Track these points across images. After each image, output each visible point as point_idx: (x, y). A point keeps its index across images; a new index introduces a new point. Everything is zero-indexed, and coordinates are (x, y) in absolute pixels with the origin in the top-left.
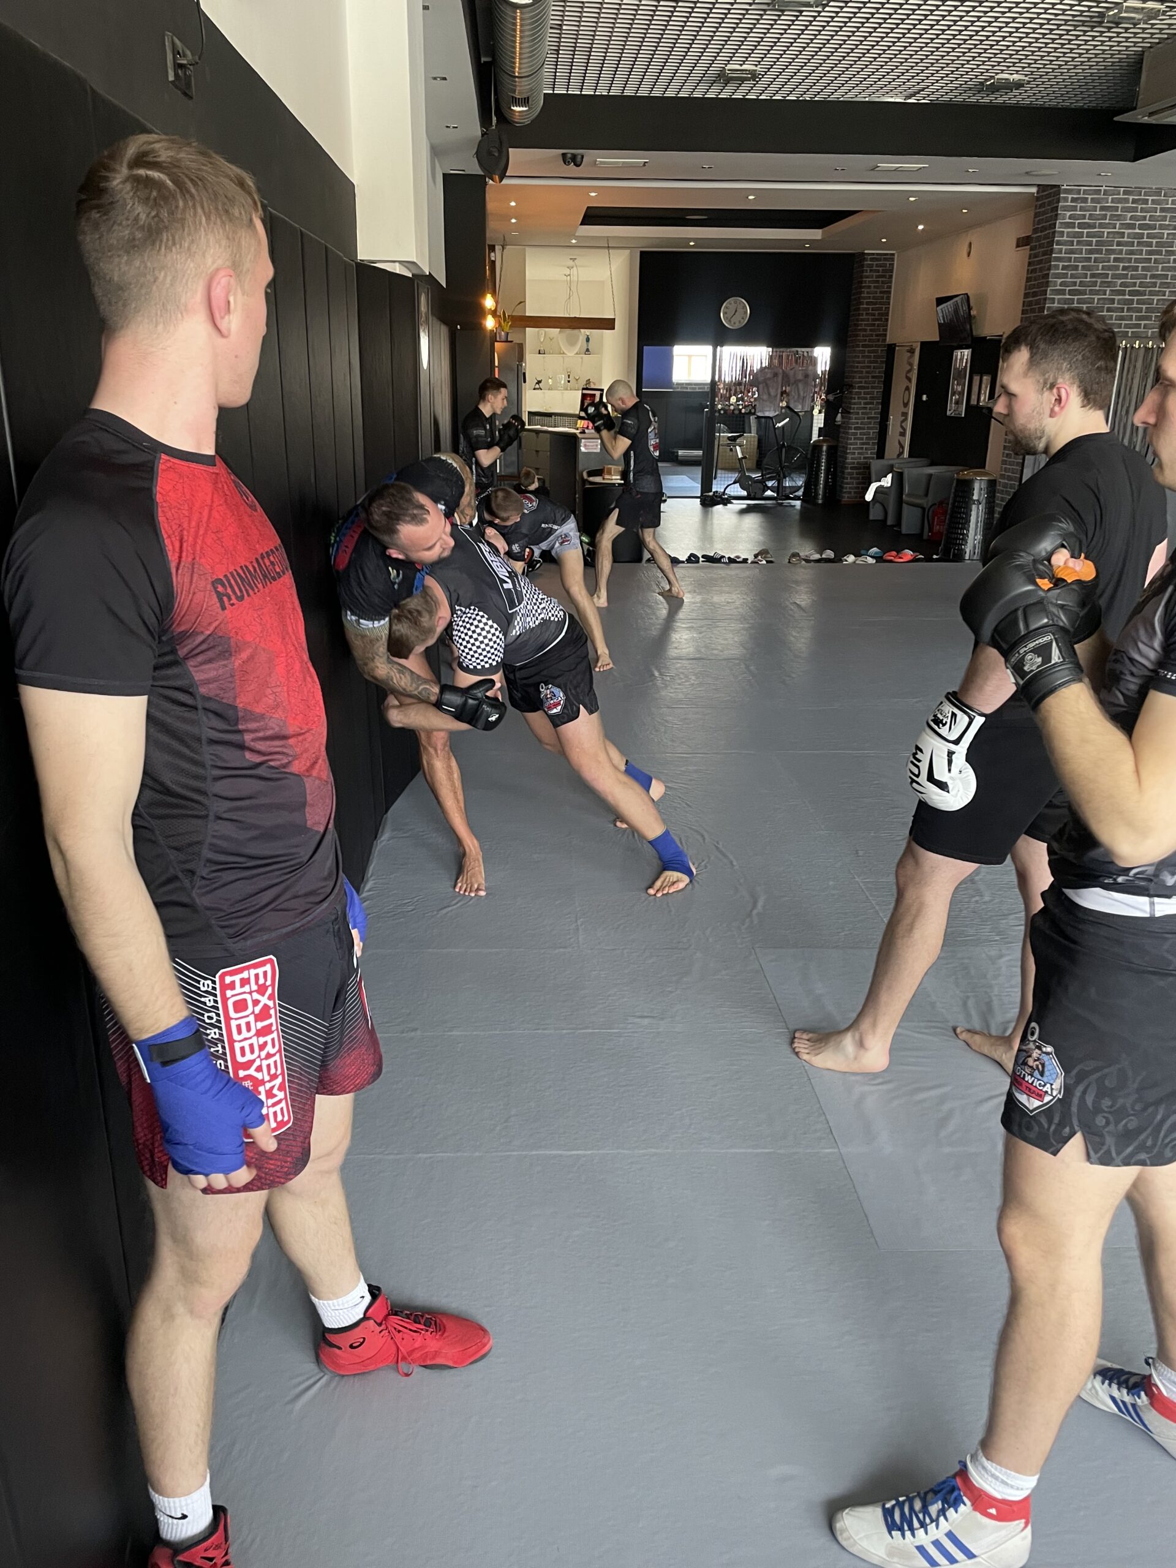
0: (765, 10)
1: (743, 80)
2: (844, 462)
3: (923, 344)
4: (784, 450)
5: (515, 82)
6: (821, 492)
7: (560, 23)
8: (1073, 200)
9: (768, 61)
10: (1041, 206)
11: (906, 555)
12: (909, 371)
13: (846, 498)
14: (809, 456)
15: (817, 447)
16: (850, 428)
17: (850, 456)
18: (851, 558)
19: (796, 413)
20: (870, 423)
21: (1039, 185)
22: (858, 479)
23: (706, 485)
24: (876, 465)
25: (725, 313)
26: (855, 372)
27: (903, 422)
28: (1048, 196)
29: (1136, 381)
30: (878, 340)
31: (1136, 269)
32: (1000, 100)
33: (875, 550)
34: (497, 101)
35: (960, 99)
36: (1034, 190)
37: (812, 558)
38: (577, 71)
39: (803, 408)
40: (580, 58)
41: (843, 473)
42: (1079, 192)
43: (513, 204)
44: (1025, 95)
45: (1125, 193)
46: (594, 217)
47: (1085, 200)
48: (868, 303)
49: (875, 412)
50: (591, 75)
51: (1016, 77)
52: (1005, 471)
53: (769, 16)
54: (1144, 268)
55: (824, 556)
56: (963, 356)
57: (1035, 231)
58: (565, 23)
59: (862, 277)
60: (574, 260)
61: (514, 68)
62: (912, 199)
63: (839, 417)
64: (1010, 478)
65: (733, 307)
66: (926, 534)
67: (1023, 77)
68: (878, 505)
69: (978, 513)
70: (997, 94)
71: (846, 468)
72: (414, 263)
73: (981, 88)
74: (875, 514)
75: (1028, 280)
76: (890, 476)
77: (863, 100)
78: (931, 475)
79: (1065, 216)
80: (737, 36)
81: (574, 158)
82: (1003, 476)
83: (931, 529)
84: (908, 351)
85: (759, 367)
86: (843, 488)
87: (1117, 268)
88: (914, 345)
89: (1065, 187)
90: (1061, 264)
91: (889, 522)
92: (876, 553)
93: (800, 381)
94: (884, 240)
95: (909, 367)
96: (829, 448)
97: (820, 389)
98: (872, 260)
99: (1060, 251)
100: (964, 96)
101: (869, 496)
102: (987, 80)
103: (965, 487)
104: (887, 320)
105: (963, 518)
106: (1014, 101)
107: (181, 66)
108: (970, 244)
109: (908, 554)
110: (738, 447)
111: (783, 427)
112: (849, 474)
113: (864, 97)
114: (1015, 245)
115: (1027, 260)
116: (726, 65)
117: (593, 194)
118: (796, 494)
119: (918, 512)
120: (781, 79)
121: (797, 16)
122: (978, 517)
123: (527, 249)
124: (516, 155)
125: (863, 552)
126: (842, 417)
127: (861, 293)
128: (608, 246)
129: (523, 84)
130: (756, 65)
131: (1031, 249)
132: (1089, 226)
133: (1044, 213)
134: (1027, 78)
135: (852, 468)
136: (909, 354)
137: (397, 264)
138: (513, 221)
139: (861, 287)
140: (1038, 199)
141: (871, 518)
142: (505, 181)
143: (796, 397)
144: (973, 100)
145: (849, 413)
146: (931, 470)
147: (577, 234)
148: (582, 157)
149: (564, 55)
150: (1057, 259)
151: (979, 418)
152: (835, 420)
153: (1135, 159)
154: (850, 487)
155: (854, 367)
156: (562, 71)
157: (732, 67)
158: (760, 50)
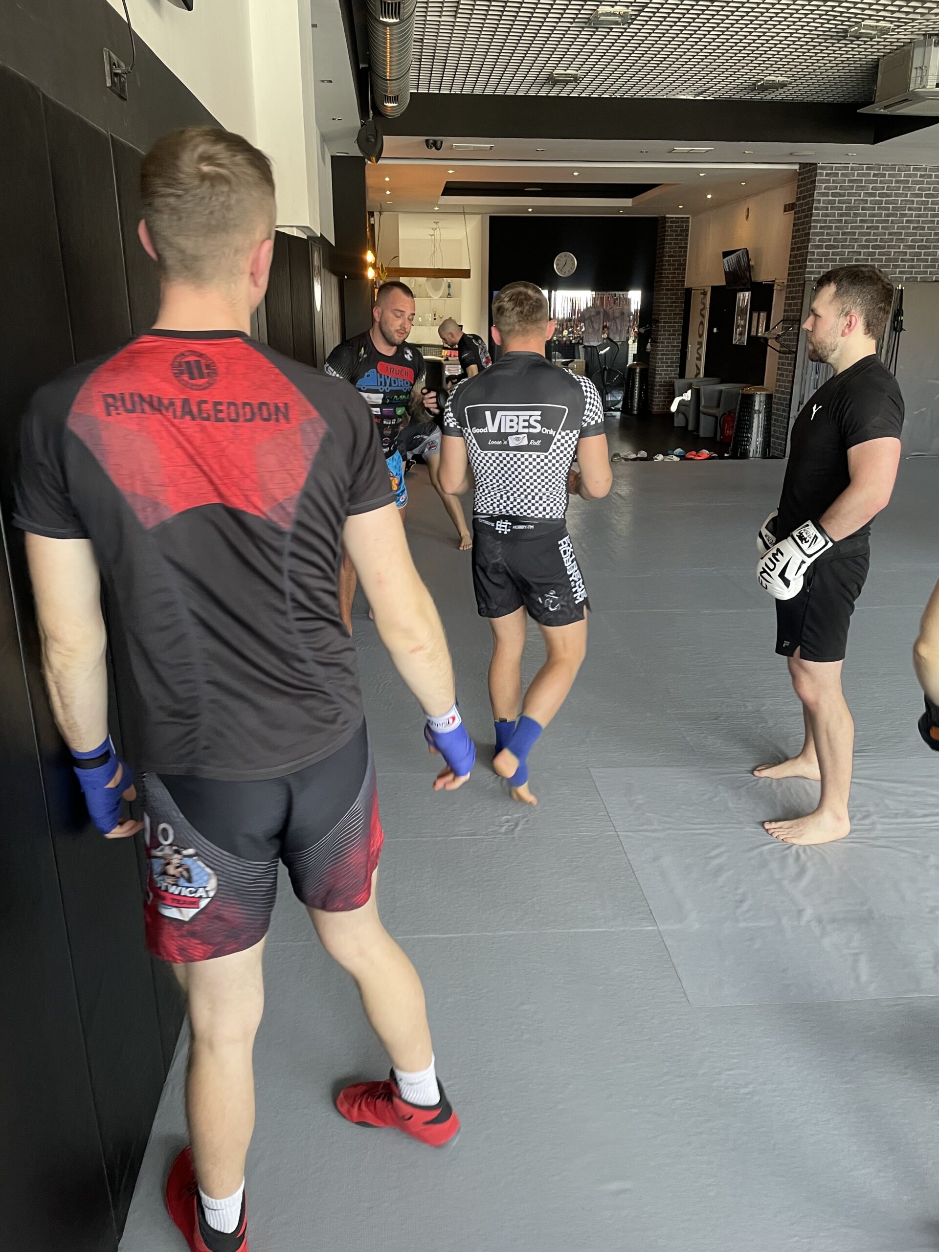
0: (583, 28)
1: (567, 82)
2: (654, 381)
3: (714, 288)
4: (606, 372)
5: (387, 83)
6: (636, 405)
7: (421, 37)
8: (827, 175)
9: (586, 67)
10: (802, 180)
11: (703, 454)
12: (703, 309)
13: (655, 409)
14: (626, 377)
15: (632, 369)
16: (658, 354)
17: (658, 377)
18: (660, 457)
19: (614, 342)
20: (673, 350)
21: (800, 163)
22: (664, 394)
24: (679, 383)
25: (557, 265)
26: (661, 310)
27: (698, 349)
30: (678, 285)
31: (877, 228)
32: (769, 97)
33: (679, 450)
34: (373, 98)
35: (737, 96)
36: (797, 167)
37: (629, 457)
38: (436, 75)
39: (620, 339)
40: (438, 66)
41: (653, 389)
42: (832, 168)
43: (387, 179)
44: (788, 93)
45: (868, 168)
46: (451, 189)
47: (836, 175)
48: (669, 256)
49: (677, 341)
50: (448, 77)
51: (781, 79)
52: (779, 387)
53: (586, 33)
54: (883, 228)
55: (639, 456)
56: (744, 297)
57: (798, 199)
58: (426, 37)
59: (664, 235)
60: (437, 223)
61: (386, 73)
62: (702, 175)
63: (649, 344)
64: (783, 393)
65: (563, 260)
66: (719, 438)
67: (786, 79)
68: (681, 415)
69: (759, 420)
70: (766, 93)
71: (656, 386)
72: (308, 227)
73: (753, 87)
74: (679, 422)
75: (794, 237)
76: (690, 392)
77: (662, 97)
78: (721, 392)
79: (821, 187)
80: (562, 47)
81: (435, 143)
82: (777, 391)
83: (722, 433)
84: (702, 294)
85: (585, 307)
86: (653, 401)
87: (862, 228)
88: (706, 289)
89: (820, 165)
90: (819, 225)
91: (690, 428)
92: (680, 453)
93: (618, 318)
94: (681, 207)
95: (702, 306)
96: (641, 370)
97: (634, 324)
99: (818, 215)
100: (741, 94)
101: (674, 408)
102: (758, 81)
103: (747, 401)
104: (684, 269)
105: (747, 424)
106: (779, 98)
107: (116, 75)
108: (748, 209)
109: (705, 453)
111: (605, 354)
112: (658, 390)
113: (662, 95)
114: (782, 209)
115: (792, 222)
116: (553, 70)
117: (451, 172)
118: (617, 406)
119: (711, 420)
120: (597, 82)
121: (608, 32)
122: (759, 424)
123: (401, 216)
125: (670, 452)
126: (651, 346)
127: (664, 248)
128: (464, 212)
129: (393, 85)
130: (577, 71)
131: (795, 214)
132: (840, 195)
133: (805, 185)
134: (789, 80)
135: (660, 386)
136: (702, 296)
137: (295, 229)
138: (388, 193)
139: (664, 244)
140: (800, 174)
141: (676, 425)
142: (380, 162)
143: (615, 330)
144: (748, 97)
145: (657, 342)
146: (722, 387)
147: (439, 203)
148: (442, 142)
149: (426, 63)
150: (816, 221)
151: (758, 345)
152: (646, 349)
153: (875, 142)
154: (658, 400)
155: (660, 306)
156: (424, 75)
157: (558, 72)
158: (580, 59)
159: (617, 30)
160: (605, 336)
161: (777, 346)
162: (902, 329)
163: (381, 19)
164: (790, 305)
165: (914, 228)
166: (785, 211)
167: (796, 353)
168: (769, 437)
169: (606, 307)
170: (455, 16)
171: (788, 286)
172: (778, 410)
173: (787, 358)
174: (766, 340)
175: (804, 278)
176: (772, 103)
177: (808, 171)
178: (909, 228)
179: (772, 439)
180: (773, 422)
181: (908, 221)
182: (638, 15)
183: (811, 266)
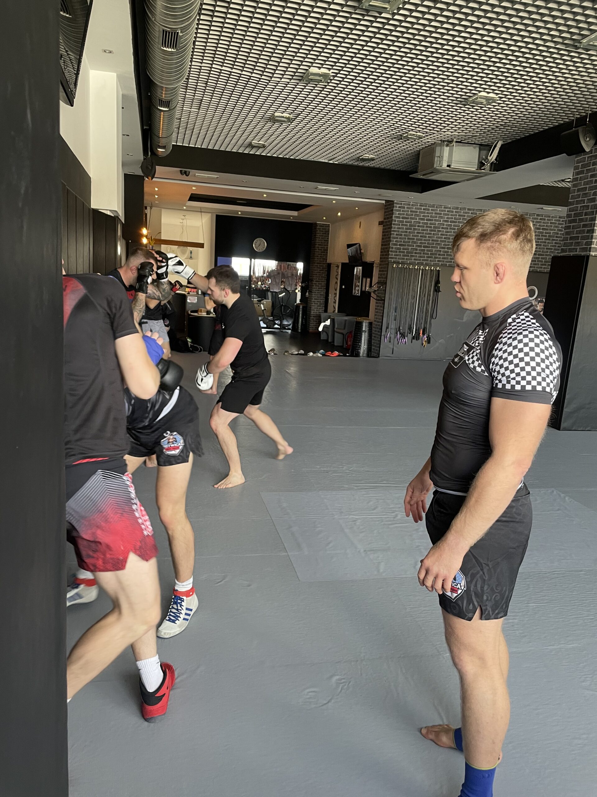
0: (267, 122)
1: (260, 147)
2: (310, 314)
3: (343, 264)
4: (283, 307)
5: (159, 139)
6: (300, 327)
8: (399, 207)
9: (269, 141)
10: (387, 209)
11: (335, 353)
12: (337, 275)
13: (311, 330)
14: (294, 311)
15: (298, 306)
16: (312, 299)
17: (312, 311)
18: (311, 354)
19: (288, 291)
20: (321, 297)
21: (386, 200)
22: (316, 321)
24: (323, 315)
25: (255, 245)
26: (314, 274)
27: (335, 297)
28: (390, 205)
29: (428, 284)
30: (324, 261)
31: (426, 237)
32: (367, 165)
33: (322, 351)
34: (151, 146)
35: (350, 163)
36: (384, 202)
37: (294, 353)
38: (187, 137)
39: (291, 288)
40: (188, 132)
41: (310, 319)
42: (401, 204)
43: (156, 189)
44: (376, 164)
45: (420, 206)
46: (194, 198)
47: (404, 208)
48: (319, 245)
49: (323, 293)
50: (193, 139)
51: (371, 157)
52: (377, 318)
53: (269, 124)
55: (299, 353)
56: (358, 269)
57: (385, 219)
59: (316, 233)
60: (184, 216)
61: (159, 134)
62: (334, 202)
63: (307, 294)
64: (378, 322)
65: (258, 243)
66: (345, 346)
67: (374, 158)
68: (324, 333)
69: (365, 336)
70: (365, 162)
71: (311, 316)
72: (115, 211)
73: (358, 159)
74: (323, 337)
75: (383, 239)
76: (329, 320)
78: (346, 320)
79: (396, 213)
80: (256, 130)
81: (185, 172)
82: (375, 321)
83: (346, 343)
84: (336, 266)
85: (271, 270)
86: (309, 325)
87: (418, 236)
88: (339, 264)
89: (395, 202)
90: (395, 233)
91: (330, 341)
93: (290, 277)
94: (324, 218)
95: (337, 274)
96: (303, 307)
97: (299, 281)
98: (320, 226)
99: (395, 228)
100: (352, 162)
101: (320, 329)
102: (360, 156)
103: (359, 325)
104: (327, 252)
105: (359, 338)
106: (372, 165)
108: (360, 222)
109: (336, 353)
110: (262, 305)
111: (282, 297)
112: (312, 319)
113: (311, 159)
114: (378, 224)
115: (382, 231)
116: (252, 141)
117: (194, 188)
118: (289, 327)
119: (341, 336)
120: (276, 148)
121: (280, 125)
122: (365, 338)
123: (163, 210)
125: (317, 351)
126: (309, 294)
127: (316, 240)
128: (201, 211)
129: (163, 140)
130: (265, 142)
131: (383, 226)
132: (406, 219)
133: (388, 212)
135: (313, 317)
136: (337, 268)
137: (109, 211)
138: (156, 197)
139: (316, 238)
140: (386, 206)
141: (322, 339)
142: (153, 179)
143: (288, 284)
144: (356, 164)
145: (312, 292)
146: (346, 318)
147: (187, 205)
148: (189, 172)
149: (182, 130)
150: (394, 231)
151: (366, 296)
152: (305, 295)
153: (421, 192)
154: (312, 324)
155: (313, 272)
156: (180, 136)
157: (255, 142)
158: (267, 136)
159: (285, 125)
160: (283, 287)
161: (375, 297)
162: (439, 291)
163: (159, 108)
164: (381, 275)
165: (445, 238)
166: (379, 225)
167: (384, 300)
168: (371, 345)
169: (283, 270)
170: (199, 109)
171: (380, 265)
172: (375, 331)
173: (380, 303)
174: (369, 293)
175: (388, 260)
176: (369, 168)
177: (389, 206)
178: (442, 238)
179: (373, 347)
180: (373, 338)
181: (441, 234)
182: (296, 119)
183: (392, 254)
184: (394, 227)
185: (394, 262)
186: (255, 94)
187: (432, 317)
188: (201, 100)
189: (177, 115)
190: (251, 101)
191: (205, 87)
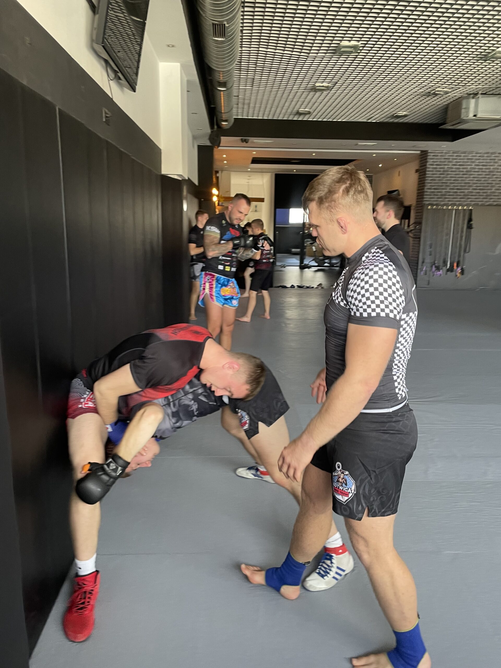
0: (310, 92)
1: (306, 114)
5: (222, 114)
7: (237, 95)
8: (433, 156)
9: (314, 108)
10: (422, 158)
23: (302, 262)
29: (461, 222)
31: (458, 180)
32: (401, 121)
34: (216, 120)
36: (419, 152)
38: (245, 110)
40: (246, 107)
42: (435, 153)
43: (225, 156)
44: (410, 119)
45: (453, 153)
46: (255, 161)
47: (437, 156)
51: (405, 113)
53: (312, 94)
54: (461, 180)
57: (421, 167)
58: (240, 95)
60: (250, 176)
61: (222, 110)
62: (374, 155)
70: (399, 119)
72: (181, 175)
73: (393, 116)
75: (419, 184)
79: (430, 162)
80: (302, 99)
81: (245, 140)
87: (451, 180)
89: (429, 151)
90: (429, 179)
94: (368, 170)
100: (387, 120)
102: (394, 114)
106: (407, 121)
107: (107, 117)
108: (399, 171)
113: (351, 120)
115: (418, 178)
116: (299, 109)
117: (254, 153)
120: (320, 114)
121: (322, 93)
123: (231, 173)
124: (223, 139)
128: (262, 171)
129: (225, 115)
130: (310, 109)
131: (419, 174)
132: (439, 165)
133: (423, 160)
134: (408, 114)
137: (175, 175)
138: (225, 162)
140: (421, 155)
142: (220, 148)
144: (391, 121)
147: (250, 167)
148: (248, 140)
149: (240, 105)
150: (428, 177)
153: (453, 140)
156: (240, 111)
157: (301, 110)
158: (311, 104)
159: (325, 93)
162: (472, 228)
163: (218, 88)
164: (418, 216)
165: (476, 180)
166: (415, 172)
167: (420, 238)
170: (252, 87)
171: (417, 207)
173: (416, 241)
175: (423, 203)
176: (403, 124)
177: (424, 155)
178: (474, 180)
181: (473, 177)
182: (334, 87)
183: (426, 198)
184: (429, 174)
185: (429, 205)
186: (297, 69)
187: (465, 251)
188: (253, 79)
189: (235, 93)
190: (294, 75)
191: (255, 67)
